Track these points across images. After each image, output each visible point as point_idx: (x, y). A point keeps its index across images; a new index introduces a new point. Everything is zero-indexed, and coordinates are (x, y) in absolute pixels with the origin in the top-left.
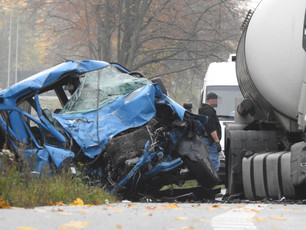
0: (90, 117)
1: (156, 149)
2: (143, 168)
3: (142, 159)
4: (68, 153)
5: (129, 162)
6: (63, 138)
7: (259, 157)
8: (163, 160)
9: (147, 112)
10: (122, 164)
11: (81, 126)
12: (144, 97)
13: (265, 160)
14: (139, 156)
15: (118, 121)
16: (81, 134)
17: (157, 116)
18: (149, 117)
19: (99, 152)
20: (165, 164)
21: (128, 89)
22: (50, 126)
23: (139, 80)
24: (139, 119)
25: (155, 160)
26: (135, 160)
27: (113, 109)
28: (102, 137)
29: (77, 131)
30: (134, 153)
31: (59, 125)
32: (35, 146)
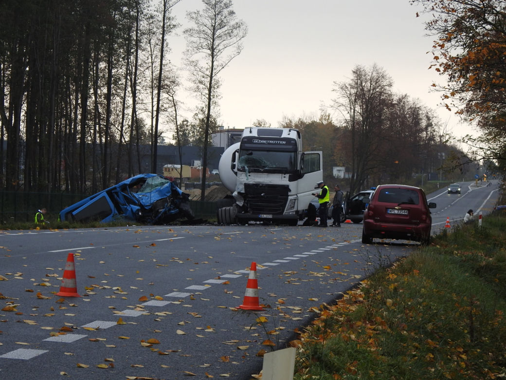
0: (148, 195)
1: (170, 205)
2: (165, 212)
3: (164, 210)
4: (138, 207)
5: (160, 210)
6: (137, 202)
7: (224, 208)
8: (172, 210)
9: (168, 193)
10: (158, 211)
11: (144, 197)
12: (167, 187)
13: (225, 209)
14: (163, 208)
15: (158, 196)
16: (144, 201)
17: (172, 194)
18: (169, 195)
19: (150, 207)
20: (173, 211)
21: (162, 184)
22: (132, 198)
23: (166, 181)
24: (165, 195)
25: (170, 210)
26: (162, 210)
27: (157, 191)
28: (152, 201)
29: (142, 199)
30: (162, 207)
31: (135, 197)
32: (126, 205)
